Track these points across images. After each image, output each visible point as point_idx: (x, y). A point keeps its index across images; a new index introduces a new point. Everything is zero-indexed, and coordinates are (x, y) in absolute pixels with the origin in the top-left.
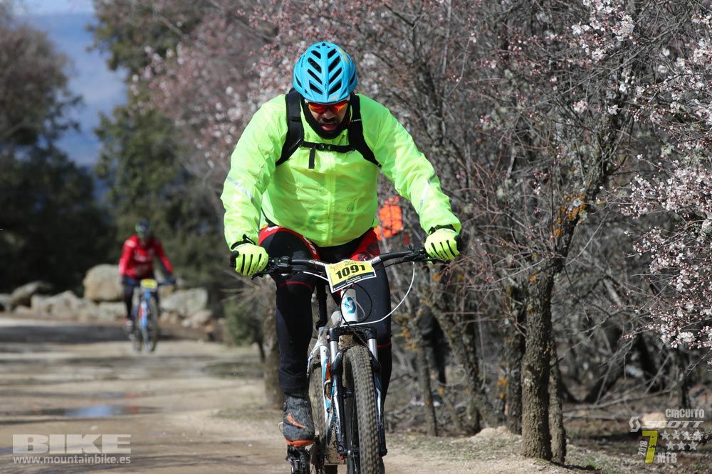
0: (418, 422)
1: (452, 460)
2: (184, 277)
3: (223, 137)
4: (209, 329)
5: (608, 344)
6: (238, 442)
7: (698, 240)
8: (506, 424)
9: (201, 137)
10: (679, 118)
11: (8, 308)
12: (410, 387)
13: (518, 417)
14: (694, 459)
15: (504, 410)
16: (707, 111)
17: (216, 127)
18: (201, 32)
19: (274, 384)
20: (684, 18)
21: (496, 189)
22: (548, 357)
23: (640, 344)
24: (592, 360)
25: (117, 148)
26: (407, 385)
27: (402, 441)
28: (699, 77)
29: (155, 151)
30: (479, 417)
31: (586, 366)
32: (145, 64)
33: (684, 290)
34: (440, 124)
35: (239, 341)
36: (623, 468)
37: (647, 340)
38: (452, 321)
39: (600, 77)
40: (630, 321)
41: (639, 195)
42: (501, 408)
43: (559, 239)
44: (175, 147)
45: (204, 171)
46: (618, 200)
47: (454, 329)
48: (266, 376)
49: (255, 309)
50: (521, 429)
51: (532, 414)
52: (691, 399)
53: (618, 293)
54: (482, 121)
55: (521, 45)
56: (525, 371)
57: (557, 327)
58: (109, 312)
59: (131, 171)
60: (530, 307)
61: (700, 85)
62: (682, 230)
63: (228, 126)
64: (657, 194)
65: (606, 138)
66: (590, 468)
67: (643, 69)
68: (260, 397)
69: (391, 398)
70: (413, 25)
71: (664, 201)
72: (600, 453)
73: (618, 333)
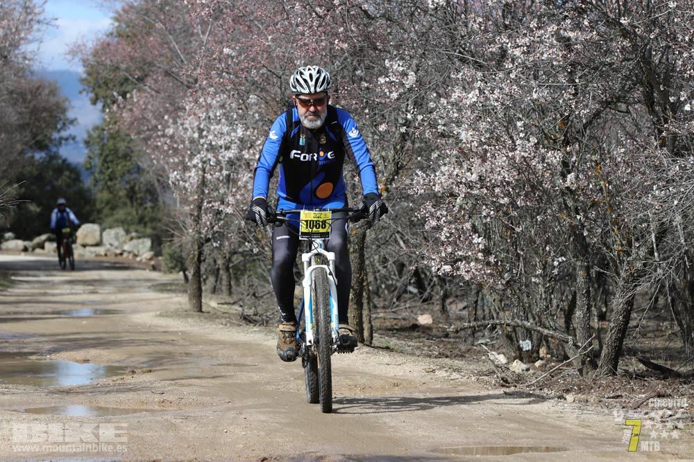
2: (136, 231)
3: (162, 145)
4: (153, 263)
5: (397, 273)
6: (172, 332)
7: (454, 209)
9: (148, 146)
10: (443, 135)
11: (30, 249)
14: (449, 342)
16: (460, 131)
17: (158, 139)
18: (149, 81)
19: (194, 296)
20: (446, 74)
22: (363, 280)
24: (387, 282)
25: (97, 152)
28: (455, 110)
29: (121, 153)
31: (383, 286)
32: (114, 102)
33: (446, 240)
35: (171, 270)
36: (407, 348)
37: (420, 270)
39: (394, 109)
40: (411, 259)
41: (418, 183)
44: (132, 152)
45: (150, 167)
46: (406, 185)
48: (189, 291)
49: (182, 251)
51: (353, 316)
52: (448, 306)
53: (404, 242)
55: (347, 90)
57: (367, 262)
58: (91, 253)
59: (106, 165)
61: (456, 115)
62: (444, 203)
63: (165, 139)
64: (430, 181)
65: (398, 147)
66: (387, 348)
67: (421, 105)
68: (186, 305)
69: (264, 306)
70: (280, 78)
71: (434, 185)
72: (393, 339)
73: (403, 266)
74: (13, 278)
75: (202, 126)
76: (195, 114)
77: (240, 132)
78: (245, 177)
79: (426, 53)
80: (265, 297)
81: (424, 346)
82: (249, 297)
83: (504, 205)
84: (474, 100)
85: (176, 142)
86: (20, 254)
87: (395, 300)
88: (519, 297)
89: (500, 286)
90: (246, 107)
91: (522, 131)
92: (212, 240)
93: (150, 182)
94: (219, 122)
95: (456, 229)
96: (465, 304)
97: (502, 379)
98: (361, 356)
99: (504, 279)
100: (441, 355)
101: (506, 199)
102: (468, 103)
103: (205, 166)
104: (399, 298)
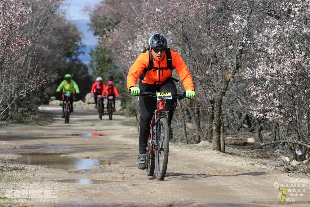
0: (182, 140)
1: (192, 150)
3: (126, 55)
4: (121, 112)
5: (238, 118)
6: (129, 144)
7: (265, 86)
8: (208, 140)
9: (120, 56)
10: (260, 51)
12: (180, 129)
13: (211, 138)
14: (262, 151)
15: (207, 136)
16: (268, 49)
17: (124, 52)
18: (120, 24)
20: (262, 22)
21: (206, 71)
22: (221, 121)
23: (247, 117)
25: (95, 59)
26: (179, 129)
27: (177, 145)
28: (266, 39)
29: (106, 60)
30: (200, 138)
31: (231, 124)
32: (104, 34)
33: (260, 101)
34: (190, 52)
35: (130, 115)
36: (242, 153)
37: (249, 117)
38: (192, 110)
39: (237, 38)
40: (244, 110)
41: (248, 73)
42: (206, 136)
43: (224, 86)
44: (112, 59)
45: (120, 65)
46: (242, 75)
47: (193, 112)
49: (135, 106)
50: (212, 142)
51: (215, 137)
52: (262, 134)
53: (241, 102)
54: (202, 51)
55: (214, 29)
56: (214, 125)
57: (223, 112)
58: (92, 107)
59: (99, 65)
60: (215, 106)
61: (266, 41)
62: (260, 84)
63: (128, 52)
64: (253, 73)
65: (239, 56)
66: (232, 153)
67: (249, 36)
68: (136, 132)
69: (174, 133)
70: (182, 23)
71: (255, 75)
72: (235, 149)
73: (241, 114)
74: (54, 118)
76: (142, 40)
79: (253, 11)
80: (174, 129)
81: (250, 152)
83: (289, 85)
84: (275, 34)
85: (133, 54)
86: (58, 107)
87: (237, 131)
88: (295, 129)
89: (287, 124)
91: (298, 49)
93: (121, 73)
95: (265, 96)
96: (271, 133)
97: (287, 169)
98: (219, 157)
99: (288, 120)
100: (258, 157)
101: (290, 82)
102: (272, 35)
104: (238, 130)
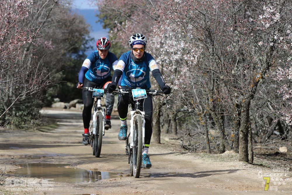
0: (204, 148)
1: (215, 161)
5: (268, 124)
8: (233, 150)
11: (68, 107)
12: (201, 137)
13: (238, 147)
19: (156, 135)
21: (232, 71)
22: (248, 127)
27: (199, 155)
30: (224, 147)
31: (260, 131)
32: (115, 27)
34: (213, 48)
36: (272, 165)
37: (281, 122)
38: (216, 115)
40: (276, 116)
41: (279, 74)
42: (232, 144)
43: (252, 88)
46: (272, 75)
47: (216, 117)
50: (238, 152)
51: (242, 147)
53: (272, 106)
54: (227, 48)
55: (241, 22)
56: (240, 132)
57: (251, 117)
60: (242, 110)
64: (286, 73)
65: (269, 54)
66: (261, 165)
67: (282, 31)
69: (195, 140)
70: (205, 15)
71: (288, 76)
72: (265, 160)
73: (272, 120)
74: (58, 123)
75: (163, 41)
76: (158, 35)
77: (182, 45)
78: (184, 70)
80: (195, 136)
81: (282, 164)
82: (186, 135)
86: (62, 110)
87: (267, 139)
90: (186, 31)
92: (167, 104)
94: (171, 39)
103: (163, 63)
104: (269, 138)
